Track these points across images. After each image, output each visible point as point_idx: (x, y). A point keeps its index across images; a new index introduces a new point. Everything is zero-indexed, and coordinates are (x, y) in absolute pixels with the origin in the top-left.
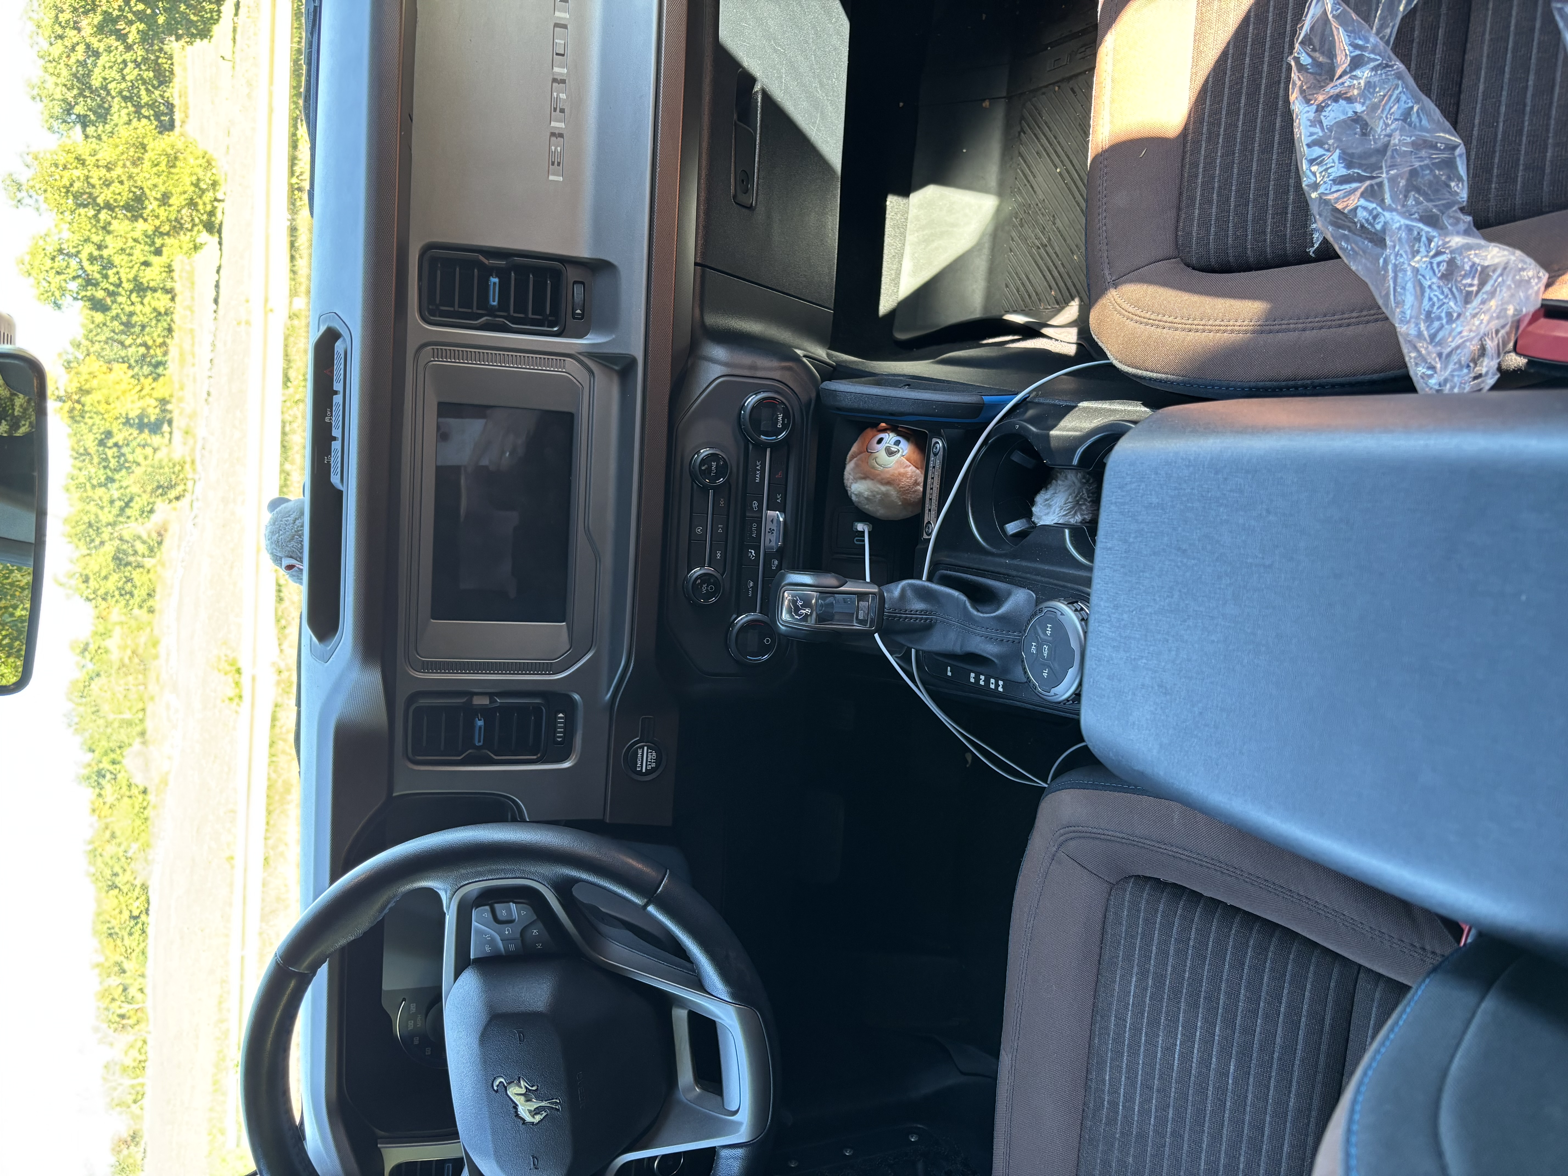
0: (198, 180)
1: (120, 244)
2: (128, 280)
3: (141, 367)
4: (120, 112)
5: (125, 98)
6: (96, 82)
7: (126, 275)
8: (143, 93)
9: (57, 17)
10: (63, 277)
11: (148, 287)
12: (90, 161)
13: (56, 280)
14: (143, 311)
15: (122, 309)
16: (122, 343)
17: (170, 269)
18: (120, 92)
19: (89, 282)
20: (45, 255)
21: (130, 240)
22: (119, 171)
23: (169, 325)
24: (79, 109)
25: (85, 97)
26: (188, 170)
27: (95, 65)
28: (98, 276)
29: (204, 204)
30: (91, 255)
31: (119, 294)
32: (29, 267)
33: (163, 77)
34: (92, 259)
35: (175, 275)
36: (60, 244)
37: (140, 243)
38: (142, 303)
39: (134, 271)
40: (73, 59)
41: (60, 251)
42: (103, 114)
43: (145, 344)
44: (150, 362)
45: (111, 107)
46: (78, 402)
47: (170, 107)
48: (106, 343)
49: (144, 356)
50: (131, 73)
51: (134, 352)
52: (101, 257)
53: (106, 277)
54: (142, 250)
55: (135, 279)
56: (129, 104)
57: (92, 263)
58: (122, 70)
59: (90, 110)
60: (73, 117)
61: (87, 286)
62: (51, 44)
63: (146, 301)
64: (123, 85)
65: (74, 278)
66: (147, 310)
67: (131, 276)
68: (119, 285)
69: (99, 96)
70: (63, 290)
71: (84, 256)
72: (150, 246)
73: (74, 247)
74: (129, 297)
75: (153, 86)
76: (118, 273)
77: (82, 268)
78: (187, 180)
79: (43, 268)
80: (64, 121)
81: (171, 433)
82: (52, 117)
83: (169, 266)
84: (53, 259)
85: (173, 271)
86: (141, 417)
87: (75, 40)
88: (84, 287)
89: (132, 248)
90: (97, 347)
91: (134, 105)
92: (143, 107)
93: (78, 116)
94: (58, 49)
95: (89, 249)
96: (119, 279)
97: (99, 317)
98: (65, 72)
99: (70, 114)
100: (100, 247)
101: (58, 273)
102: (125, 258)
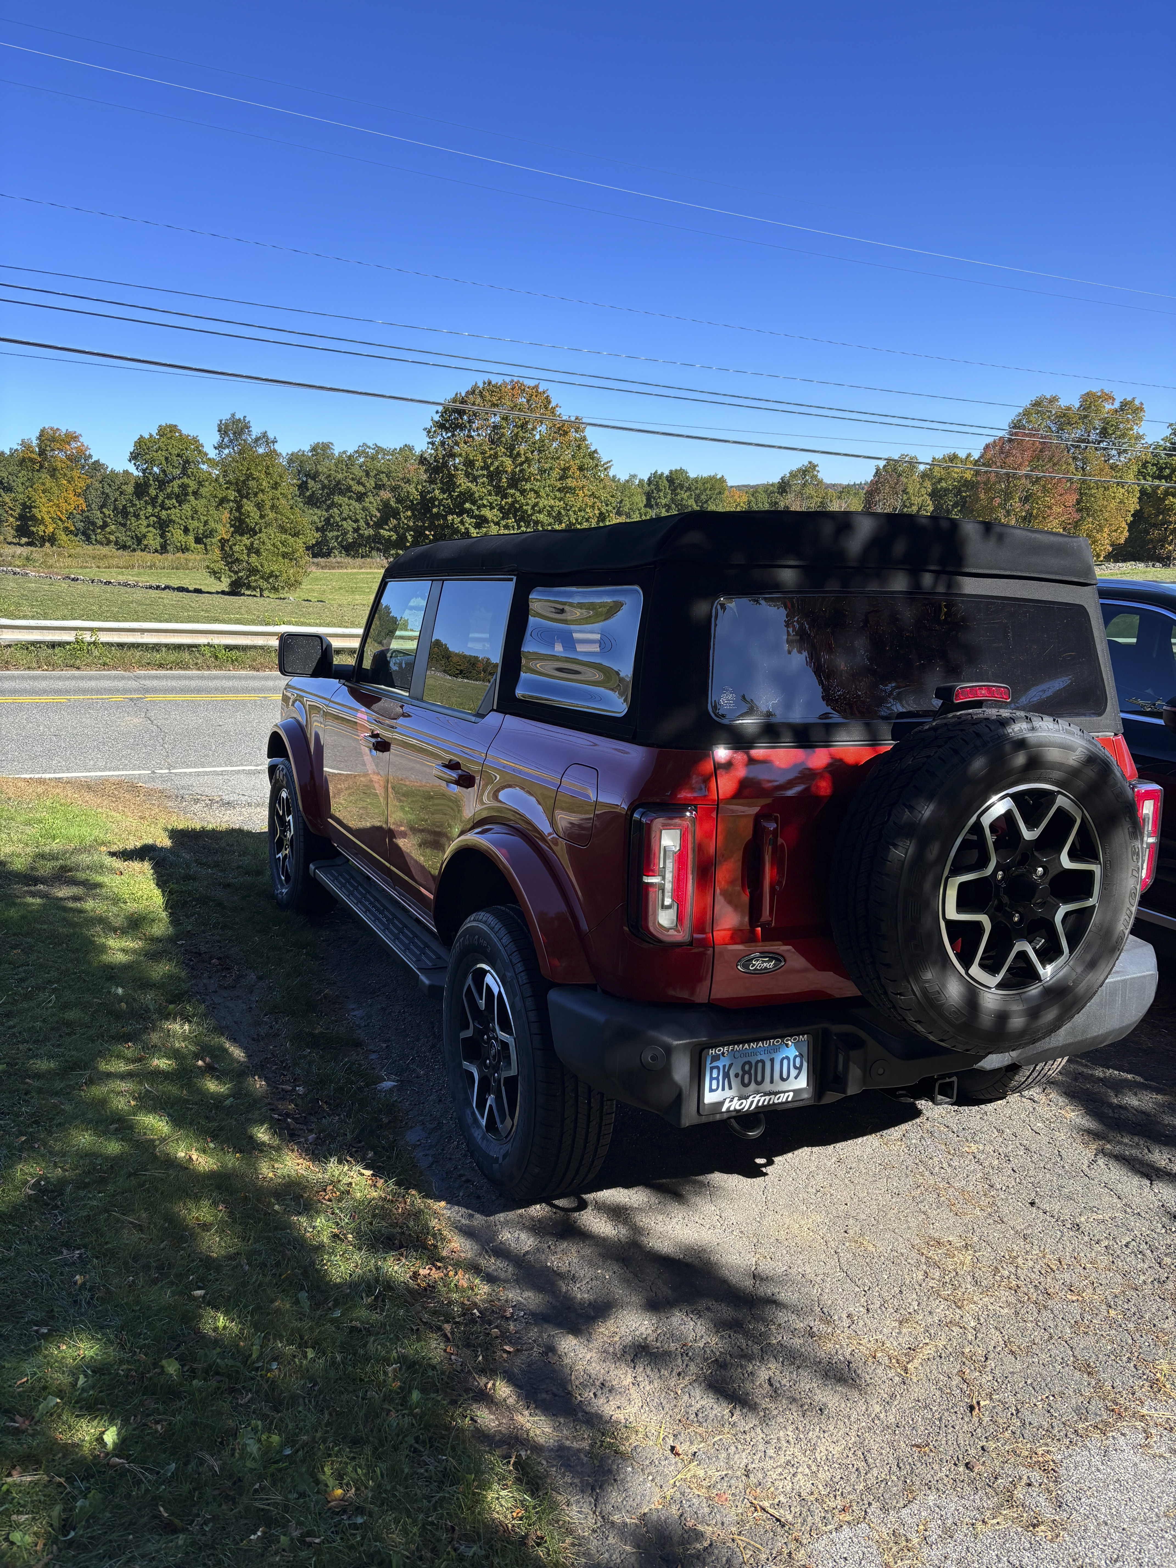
0: (277, 577)
1: (202, 510)
2: (169, 515)
3: (81, 521)
4: (317, 515)
5: (327, 520)
6: (337, 499)
7: (175, 513)
8: (335, 533)
9: (383, 472)
10: (164, 462)
11: (165, 531)
12: (278, 493)
13: (160, 456)
14: (142, 526)
15: (140, 508)
16: (103, 506)
17: (185, 549)
18: (331, 516)
19: (162, 484)
20: (182, 450)
21: (206, 518)
22: (272, 515)
23: (130, 547)
24: (311, 483)
25: (323, 490)
26: (283, 569)
27: (350, 498)
28: (169, 490)
29: (255, 581)
30: (188, 486)
31: (154, 507)
32: (169, 436)
33: (350, 549)
34: (184, 487)
35: (179, 555)
36: (193, 462)
37: (204, 526)
38: (148, 526)
39: (177, 520)
40: (351, 483)
41: (187, 462)
42: (312, 501)
43: (105, 525)
44: (89, 529)
45: (318, 508)
46: (41, 467)
47: (328, 555)
48: (103, 493)
49: (93, 524)
50: (348, 525)
51: (97, 516)
52: (187, 494)
53: (169, 497)
54: (198, 528)
55: (171, 521)
56: (323, 523)
57: (179, 487)
58: (351, 519)
59: (313, 492)
60: (305, 479)
61: (158, 481)
62: (360, 467)
63: (151, 529)
64: (338, 519)
65: (164, 471)
66: (144, 530)
67: (173, 517)
68: (163, 507)
69: (326, 500)
70: (152, 462)
71: (186, 480)
72: (203, 534)
73: (192, 473)
74: (152, 515)
75: (341, 541)
76: (175, 507)
77: (174, 478)
78: (275, 567)
79: (170, 447)
80: (299, 472)
81: (19, 544)
82: (301, 462)
83: (188, 550)
84: (178, 455)
85: (183, 552)
86: (33, 518)
87: (368, 485)
88: (156, 479)
89: (199, 519)
90: (97, 485)
91: (323, 526)
92: (323, 533)
93: (306, 482)
94: (357, 472)
95: (193, 485)
96: (170, 509)
97: (130, 489)
98: (340, 476)
99: (306, 476)
100: (195, 493)
101: (167, 459)
102: (190, 513)
